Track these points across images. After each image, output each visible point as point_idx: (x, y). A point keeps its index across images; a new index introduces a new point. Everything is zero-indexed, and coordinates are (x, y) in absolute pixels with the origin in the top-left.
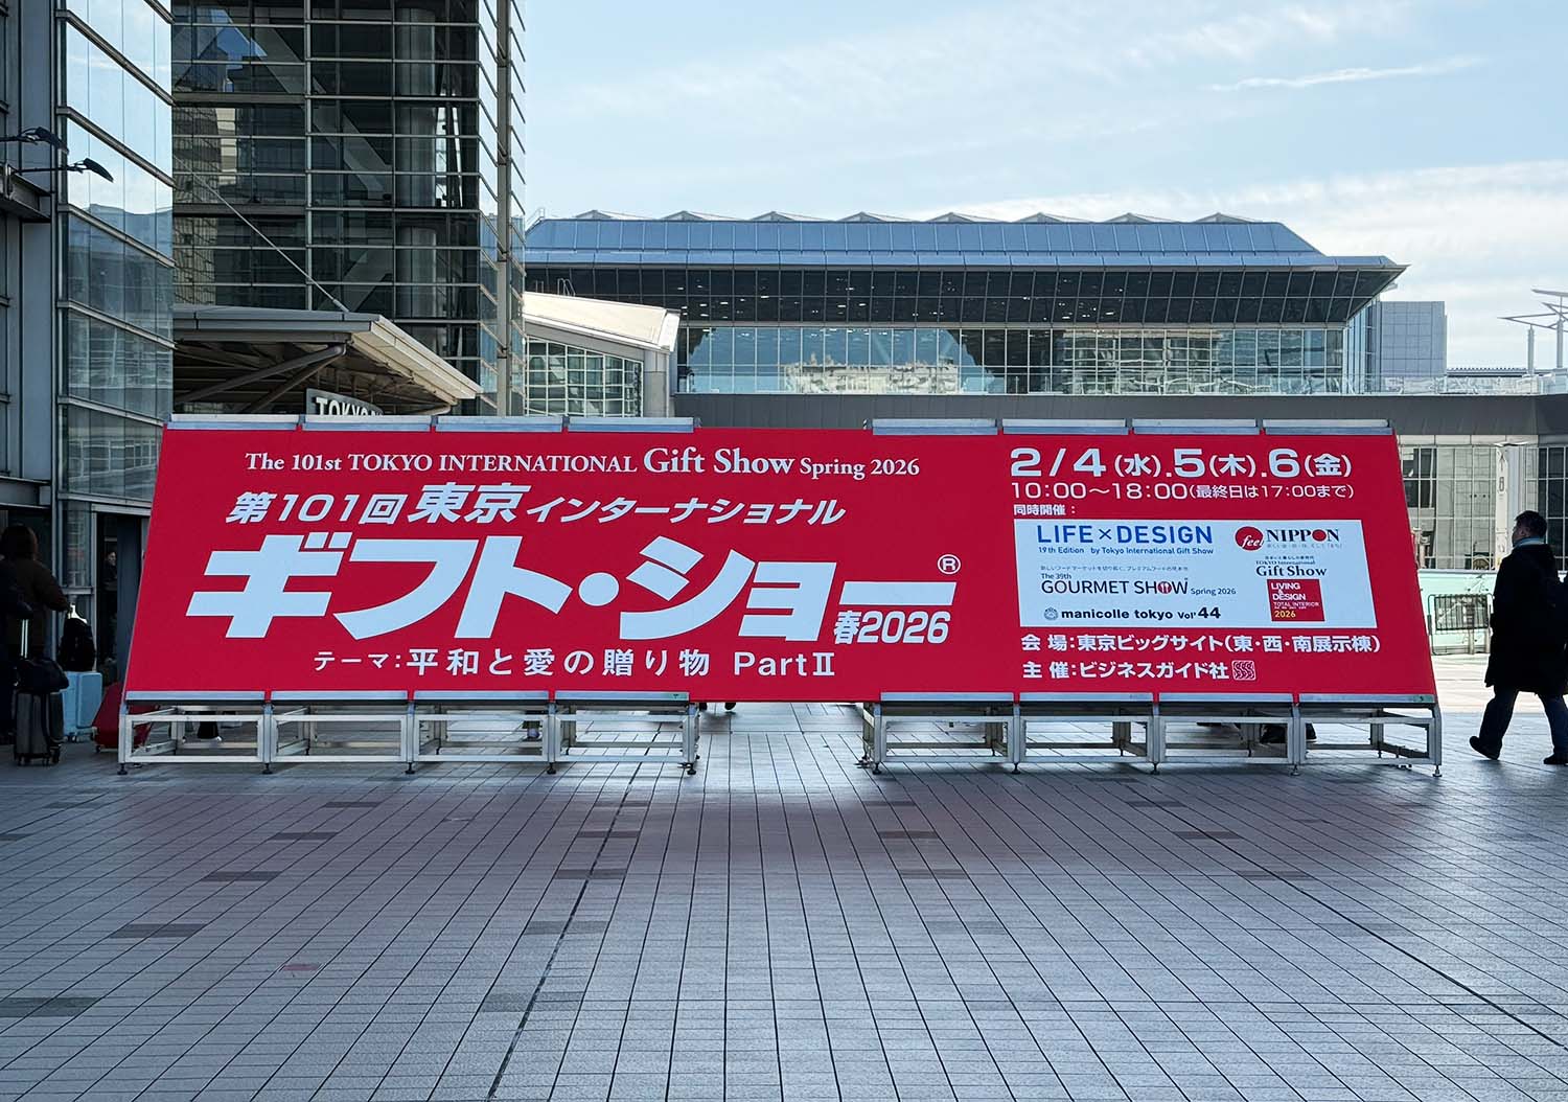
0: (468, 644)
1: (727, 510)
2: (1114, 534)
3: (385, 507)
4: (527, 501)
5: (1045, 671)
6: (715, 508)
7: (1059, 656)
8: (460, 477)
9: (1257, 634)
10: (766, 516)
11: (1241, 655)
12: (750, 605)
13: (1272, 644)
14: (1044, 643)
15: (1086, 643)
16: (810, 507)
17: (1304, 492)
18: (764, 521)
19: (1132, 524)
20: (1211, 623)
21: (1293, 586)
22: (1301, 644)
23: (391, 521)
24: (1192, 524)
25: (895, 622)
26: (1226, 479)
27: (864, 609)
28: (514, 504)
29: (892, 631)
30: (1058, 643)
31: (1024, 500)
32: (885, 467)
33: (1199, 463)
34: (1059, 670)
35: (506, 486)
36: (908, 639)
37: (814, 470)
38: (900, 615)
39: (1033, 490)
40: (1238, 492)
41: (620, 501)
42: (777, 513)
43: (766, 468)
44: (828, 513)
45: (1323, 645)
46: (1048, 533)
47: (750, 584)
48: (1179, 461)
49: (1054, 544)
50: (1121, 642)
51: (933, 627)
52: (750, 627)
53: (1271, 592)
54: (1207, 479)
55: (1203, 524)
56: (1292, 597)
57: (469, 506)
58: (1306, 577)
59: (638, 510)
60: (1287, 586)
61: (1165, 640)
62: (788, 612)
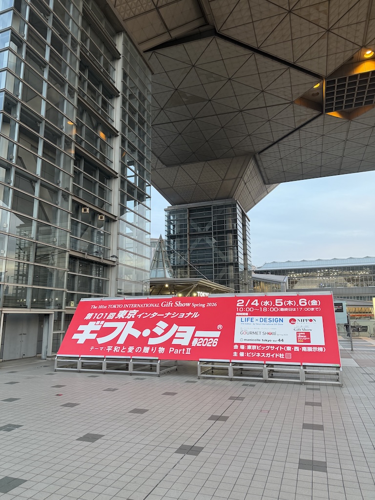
0: (119, 345)
1: (175, 315)
2: (259, 320)
3: (112, 316)
4: (138, 314)
5: (238, 354)
6: (173, 315)
7: (242, 351)
8: (126, 309)
9: (292, 346)
10: (183, 316)
11: (288, 352)
12: (175, 337)
13: (297, 349)
14: (239, 347)
15: (249, 347)
16: (192, 314)
17: (308, 309)
18: (182, 317)
19: (263, 317)
20: (281, 343)
21: (303, 334)
22: (304, 349)
23: (112, 318)
24: (278, 317)
25: (206, 341)
26: (288, 306)
27: (199, 338)
28: (135, 315)
29: (205, 344)
30: (242, 347)
31: (239, 312)
32: (209, 304)
33: (282, 303)
34: (242, 354)
35: (135, 310)
36: (208, 345)
37: (194, 305)
38: (207, 339)
39: (241, 309)
40: (291, 310)
41: (155, 313)
42: (185, 315)
43: (185, 305)
44: (196, 315)
45: (310, 349)
46: (243, 320)
47: (177, 331)
48: (276, 302)
49: (244, 322)
50: (258, 347)
51: (214, 342)
52: (175, 342)
53: (297, 335)
54: (283, 307)
55: (281, 318)
56: (302, 336)
57: (127, 315)
58: (307, 331)
59: (158, 315)
60: (302, 333)
61: (269, 347)
62: (183, 338)
